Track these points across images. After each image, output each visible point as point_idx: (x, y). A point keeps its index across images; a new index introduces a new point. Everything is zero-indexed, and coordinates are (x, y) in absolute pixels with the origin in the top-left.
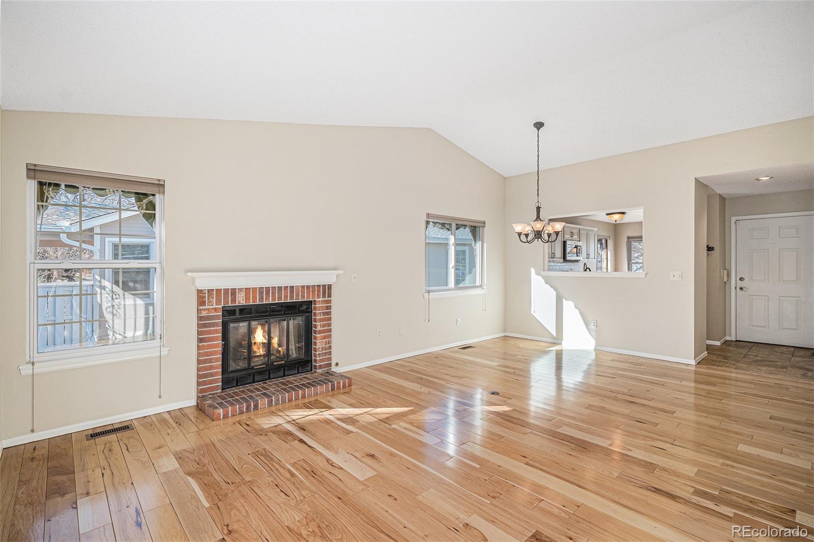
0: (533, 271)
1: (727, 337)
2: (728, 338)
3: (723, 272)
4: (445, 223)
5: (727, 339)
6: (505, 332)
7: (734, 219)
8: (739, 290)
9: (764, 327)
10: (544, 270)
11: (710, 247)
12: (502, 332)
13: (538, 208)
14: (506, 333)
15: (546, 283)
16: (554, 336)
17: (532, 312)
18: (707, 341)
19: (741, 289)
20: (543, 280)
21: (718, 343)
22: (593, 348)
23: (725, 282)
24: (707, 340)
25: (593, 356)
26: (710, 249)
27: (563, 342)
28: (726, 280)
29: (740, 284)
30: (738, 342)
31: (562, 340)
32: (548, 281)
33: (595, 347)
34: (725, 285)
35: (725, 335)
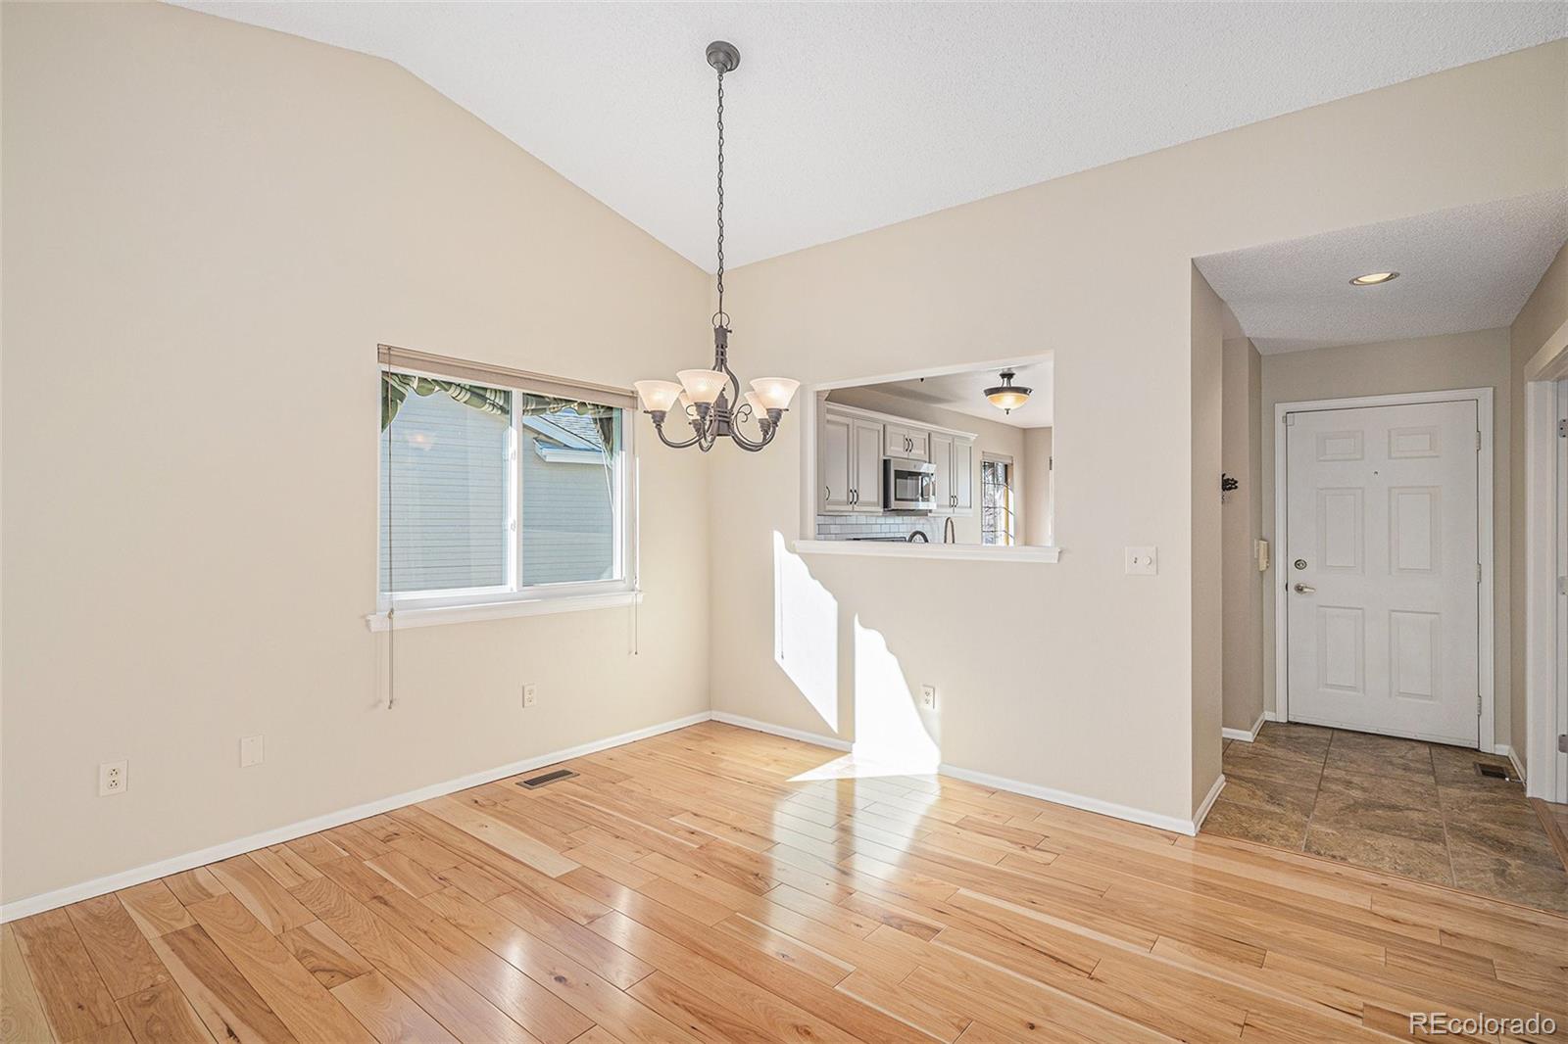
0: (778, 539)
1: (1266, 712)
2: (1268, 716)
3: (1258, 545)
4: (485, 389)
5: (1267, 718)
6: (709, 707)
7: (1281, 409)
8: (1294, 592)
9: (1353, 688)
10: (803, 537)
11: (1228, 479)
12: (702, 711)
13: (722, 333)
14: (714, 712)
15: (813, 577)
16: (832, 730)
17: (777, 657)
18: (1224, 729)
19: (1299, 589)
20: (806, 568)
21: (1248, 736)
22: (935, 771)
23: (1262, 572)
24: (1224, 726)
25: (932, 796)
26: (1228, 484)
27: (854, 745)
28: (1263, 565)
29: (1297, 577)
30: (1293, 728)
31: (854, 742)
32: (818, 569)
33: (939, 767)
34: (1262, 577)
35: (1261, 709)
